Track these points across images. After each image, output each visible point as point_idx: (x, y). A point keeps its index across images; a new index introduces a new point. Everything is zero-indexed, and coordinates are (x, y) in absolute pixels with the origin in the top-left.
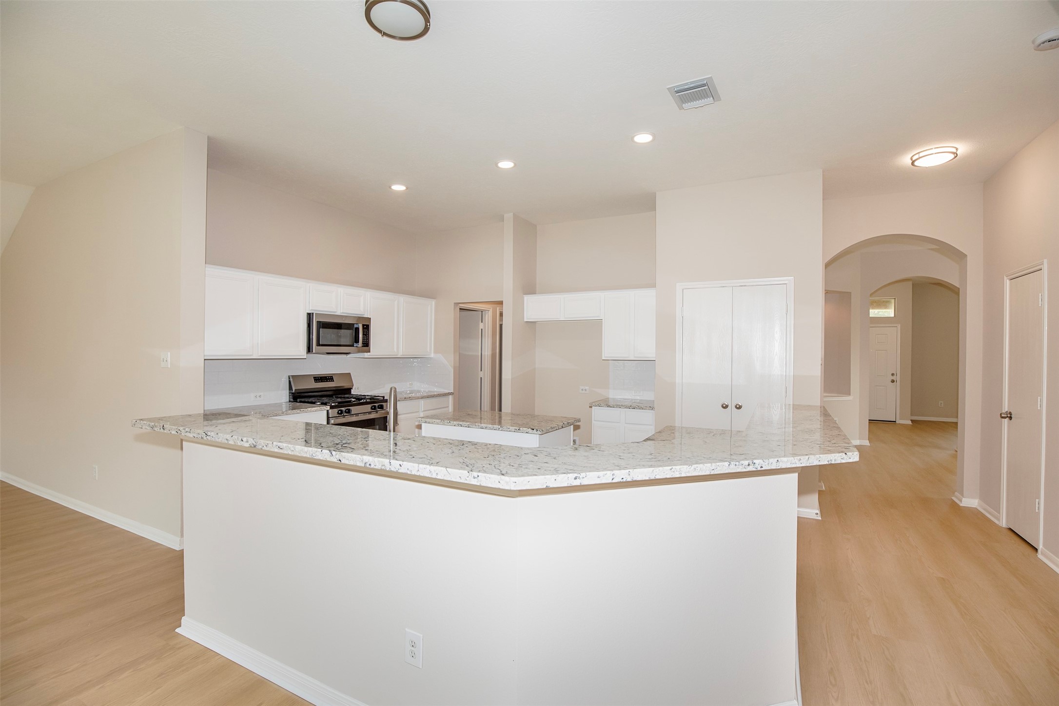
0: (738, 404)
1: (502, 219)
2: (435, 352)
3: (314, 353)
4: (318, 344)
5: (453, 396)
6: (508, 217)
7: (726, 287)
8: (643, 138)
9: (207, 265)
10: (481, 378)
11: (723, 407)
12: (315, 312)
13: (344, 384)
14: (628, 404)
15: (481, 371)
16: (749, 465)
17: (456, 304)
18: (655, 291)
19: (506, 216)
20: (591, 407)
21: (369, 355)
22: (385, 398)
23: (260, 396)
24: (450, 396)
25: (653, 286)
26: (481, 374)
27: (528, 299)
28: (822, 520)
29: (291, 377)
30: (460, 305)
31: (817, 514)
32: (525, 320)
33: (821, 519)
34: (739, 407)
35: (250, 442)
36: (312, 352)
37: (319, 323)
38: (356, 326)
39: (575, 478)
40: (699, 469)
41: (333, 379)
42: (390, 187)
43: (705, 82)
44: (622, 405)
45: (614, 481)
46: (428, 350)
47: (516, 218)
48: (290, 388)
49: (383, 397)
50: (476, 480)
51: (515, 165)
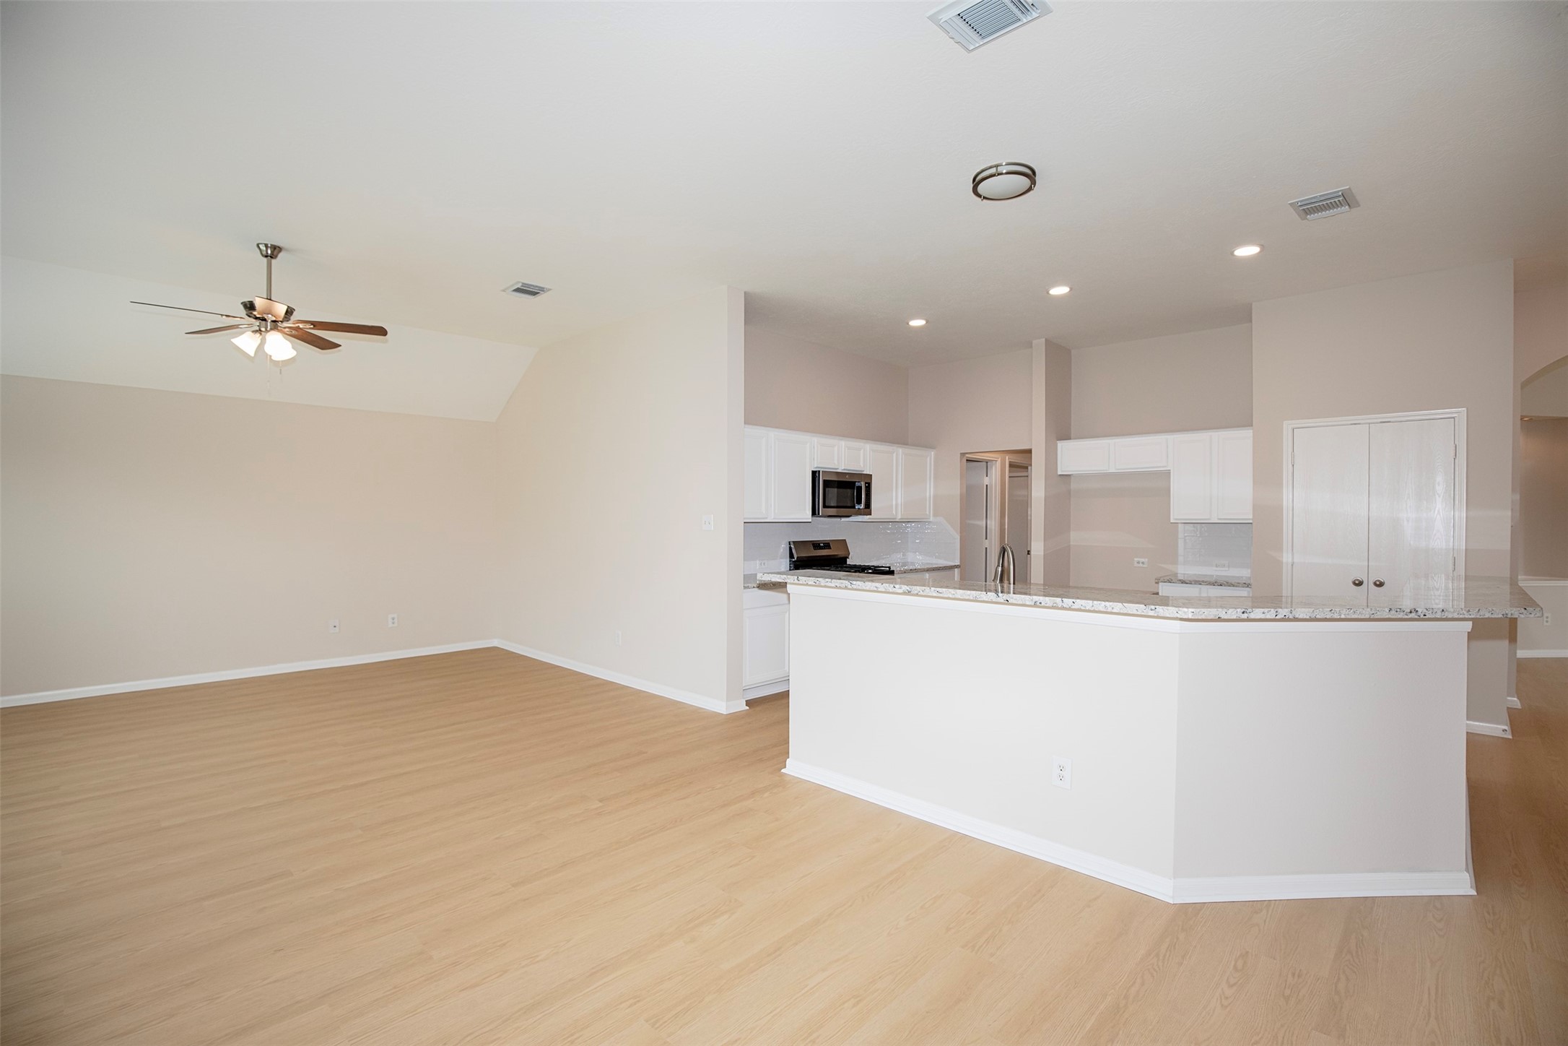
0: (1379, 581)
1: (1030, 345)
2: (935, 515)
3: (821, 516)
4: (825, 506)
5: (959, 569)
6: (1040, 344)
7: (1359, 424)
8: (1247, 251)
9: (747, 426)
10: (986, 548)
11: (1354, 584)
12: (821, 470)
13: (841, 553)
14: (1213, 580)
15: (986, 539)
16: (1411, 612)
17: (963, 454)
18: (1251, 431)
19: (1035, 342)
20: (1157, 583)
21: (869, 519)
22: (892, 569)
23: (764, 564)
24: (956, 570)
25: (1248, 423)
26: (986, 543)
27: (1060, 444)
28: (1513, 739)
29: (792, 543)
30: (967, 455)
31: (1504, 730)
32: (1059, 473)
33: (1511, 737)
34: (1380, 584)
35: (904, 588)
36: (819, 514)
37: (825, 482)
38: (857, 484)
39: (1243, 613)
40: (1358, 612)
41: (829, 546)
42: (908, 324)
43: (1340, 193)
44: (1203, 581)
45: (1277, 617)
46: (928, 513)
47: (1048, 343)
48: (791, 556)
49: (889, 567)
50: (1153, 612)
51: (1071, 289)
